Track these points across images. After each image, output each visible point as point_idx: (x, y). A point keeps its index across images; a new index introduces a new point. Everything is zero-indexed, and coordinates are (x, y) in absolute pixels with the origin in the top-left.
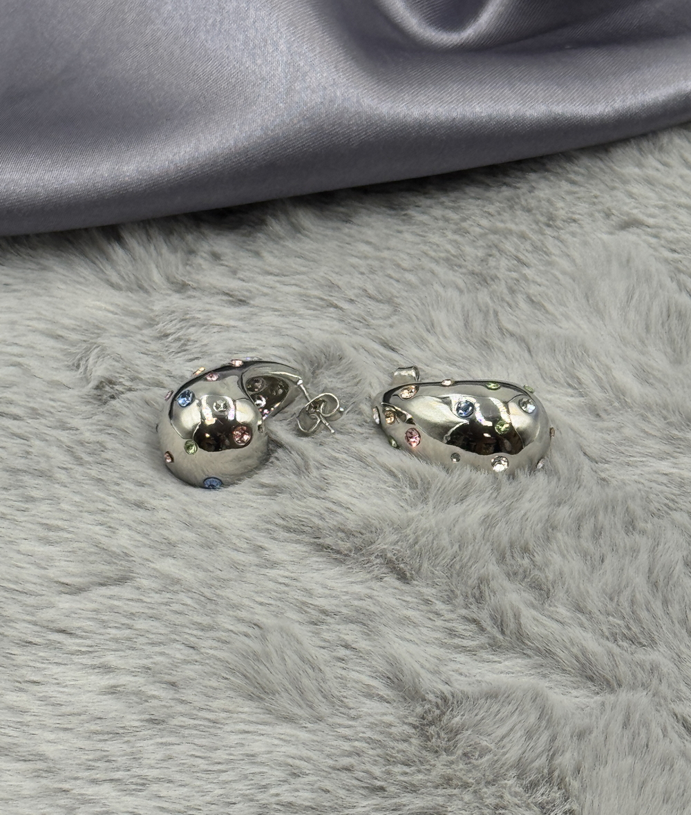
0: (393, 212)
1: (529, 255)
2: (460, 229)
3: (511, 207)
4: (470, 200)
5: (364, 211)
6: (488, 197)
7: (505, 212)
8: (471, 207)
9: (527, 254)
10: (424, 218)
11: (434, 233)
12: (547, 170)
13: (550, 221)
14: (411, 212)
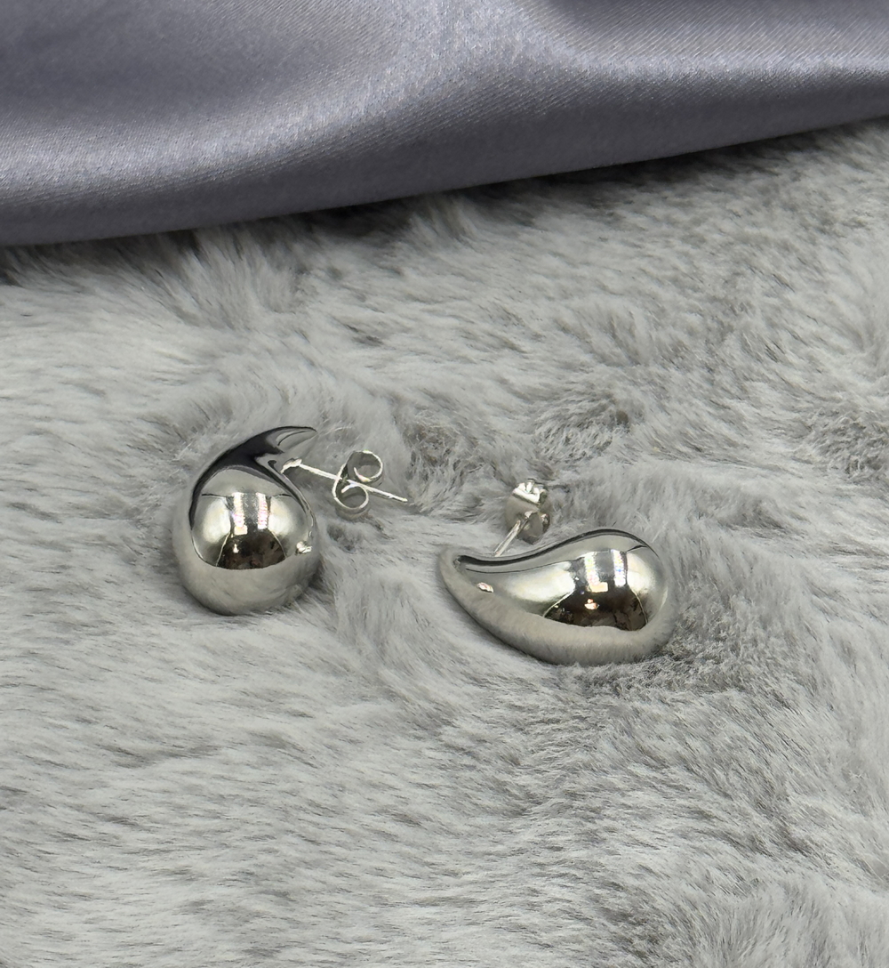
0: (594, 211)
1: (794, 273)
2: (692, 236)
4: (706, 193)
5: (550, 209)
6: (733, 189)
7: (758, 210)
9: (791, 271)
11: (653, 242)
12: (818, 148)
13: (826, 224)
14: (621, 211)
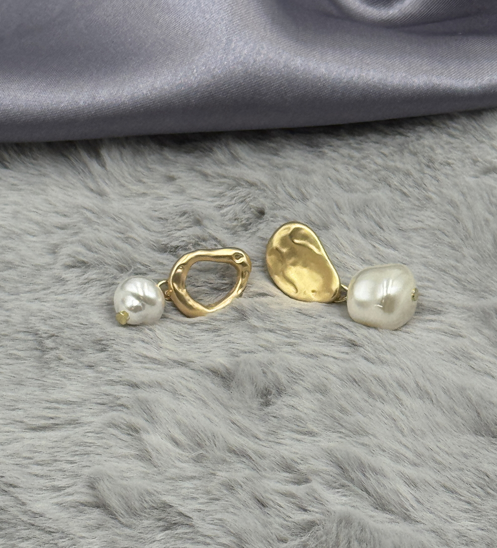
1: (410, 189)
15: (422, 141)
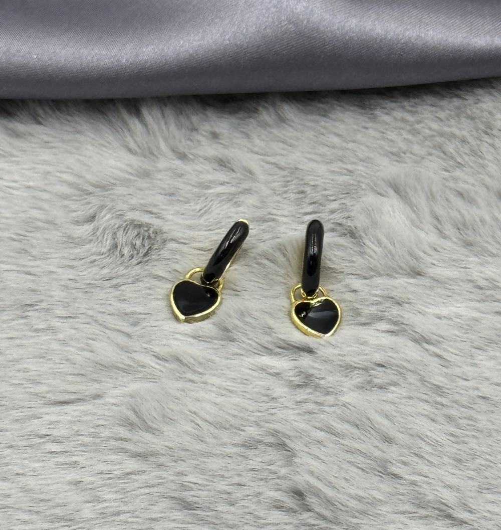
3: (458, 116)
4: (426, 107)
5: (339, 108)
8: (427, 112)
10: (386, 118)
15: (481, 105)
